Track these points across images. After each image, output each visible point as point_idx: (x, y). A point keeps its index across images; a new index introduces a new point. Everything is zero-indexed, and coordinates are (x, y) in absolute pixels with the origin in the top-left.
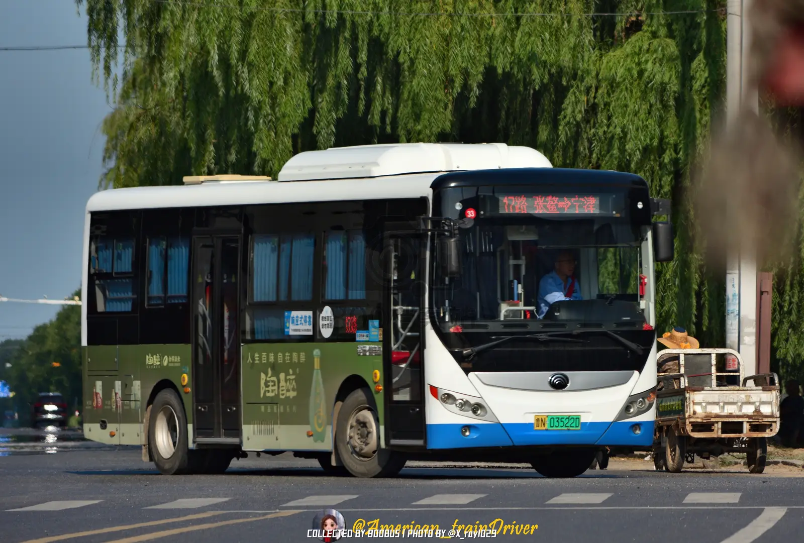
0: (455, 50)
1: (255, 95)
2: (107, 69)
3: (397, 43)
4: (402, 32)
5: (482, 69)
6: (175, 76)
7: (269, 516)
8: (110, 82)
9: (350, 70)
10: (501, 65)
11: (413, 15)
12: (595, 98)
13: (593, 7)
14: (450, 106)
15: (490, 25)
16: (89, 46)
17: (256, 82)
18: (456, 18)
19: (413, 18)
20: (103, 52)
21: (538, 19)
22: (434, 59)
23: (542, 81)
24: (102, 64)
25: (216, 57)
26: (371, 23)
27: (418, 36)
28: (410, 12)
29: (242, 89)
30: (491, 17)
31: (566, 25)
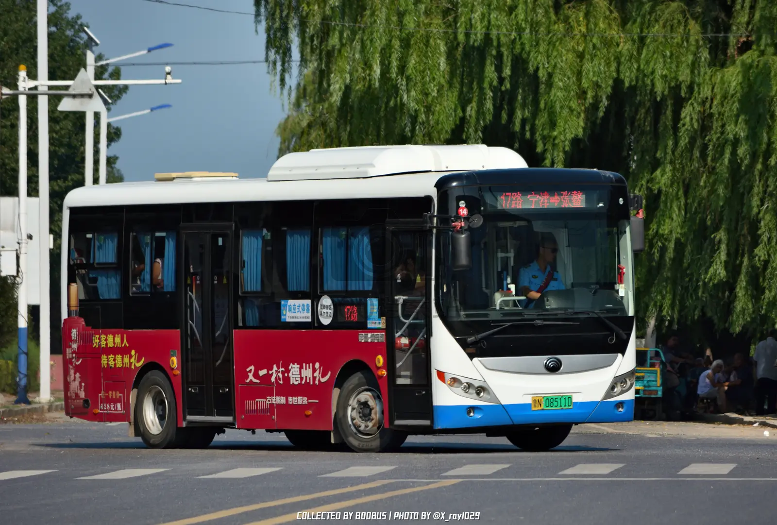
0: (587, 66)
1: (413, 105)
2: (282, 81)
3: (538, 60)
4: (541, 50)
5: (611, 82)
6: (340, 88)
7: (432, 486)
8: (286, 91)
9: (495, 83)
10: (628, 77)
11: (550, 35)
12: (711, 108)
13: (709, 28)
14: (583, 115)
15: (618, 45)
16: (267, 60)
17: (413, 93)
18: (588, 38)
19: (551, 38)
20: (279, 67)
21: (661, 39)
22: (569, 73)
23: (663, 93)
24: (278, 78)
25: (378, 71)
26: (513, 42)
27: (555, 53)
28: (549, 32)
29: (401, 100)
30: (620, 37)
31: (685, 43)
